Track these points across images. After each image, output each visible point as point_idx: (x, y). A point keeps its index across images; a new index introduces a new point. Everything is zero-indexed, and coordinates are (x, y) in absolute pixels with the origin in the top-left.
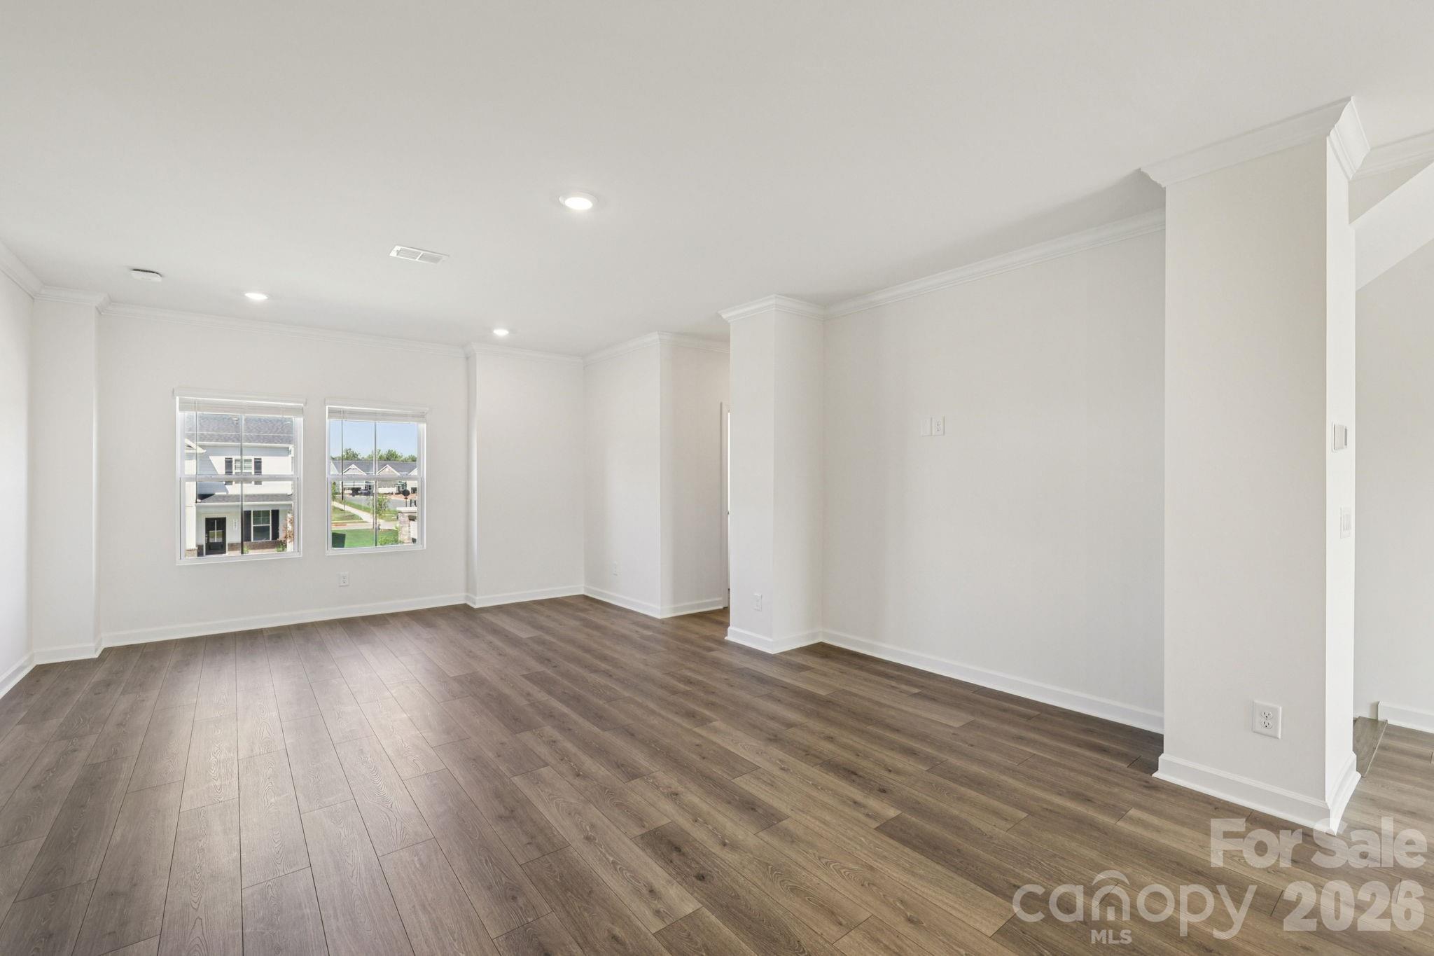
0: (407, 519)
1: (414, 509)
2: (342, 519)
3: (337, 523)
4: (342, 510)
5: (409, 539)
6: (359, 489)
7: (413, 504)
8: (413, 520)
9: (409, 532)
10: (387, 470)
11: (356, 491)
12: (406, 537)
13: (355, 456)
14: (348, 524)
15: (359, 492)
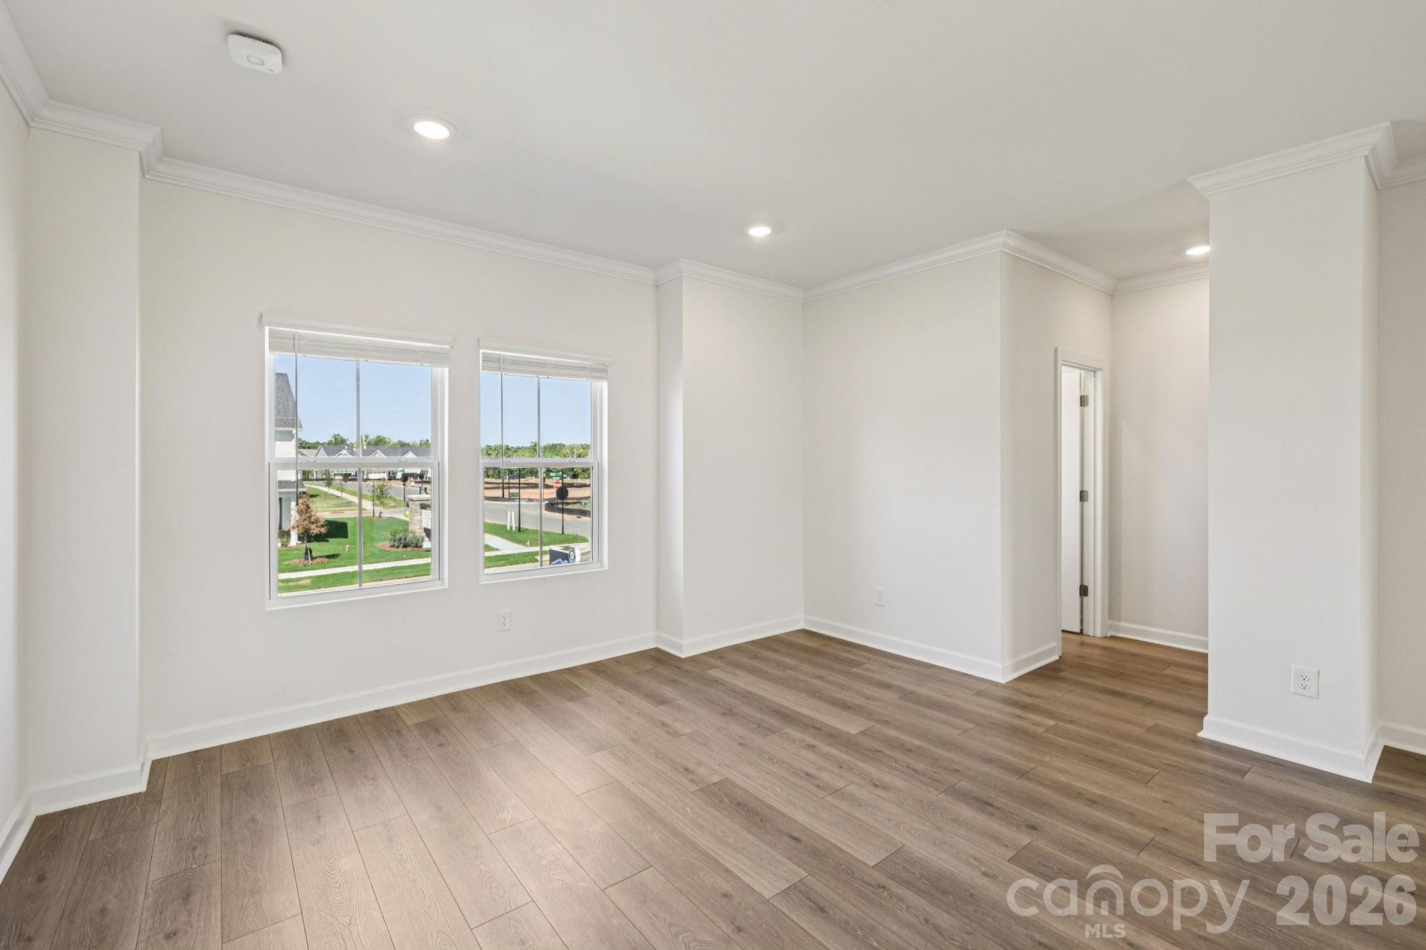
0: (419, 507)
1: (424, 496)
2: (338, 506)
3: (333, 511)
4: (338, 497)
5: (421, 529)
6: (350, 475)
7: (423, 491)
8: (425, 508)
9: (421, 521)
10: (377, 455)
11: (346, 477)
12: (418, 527)
13: (343, 441)
14: (346, 512)
15: (350, 478)
